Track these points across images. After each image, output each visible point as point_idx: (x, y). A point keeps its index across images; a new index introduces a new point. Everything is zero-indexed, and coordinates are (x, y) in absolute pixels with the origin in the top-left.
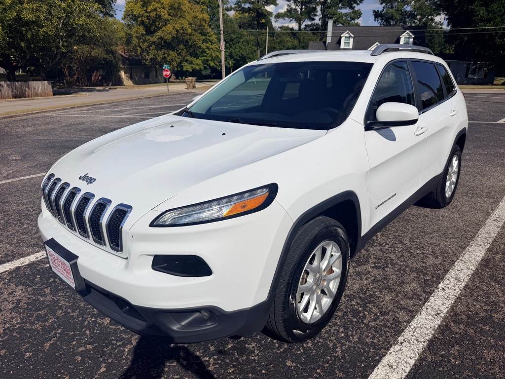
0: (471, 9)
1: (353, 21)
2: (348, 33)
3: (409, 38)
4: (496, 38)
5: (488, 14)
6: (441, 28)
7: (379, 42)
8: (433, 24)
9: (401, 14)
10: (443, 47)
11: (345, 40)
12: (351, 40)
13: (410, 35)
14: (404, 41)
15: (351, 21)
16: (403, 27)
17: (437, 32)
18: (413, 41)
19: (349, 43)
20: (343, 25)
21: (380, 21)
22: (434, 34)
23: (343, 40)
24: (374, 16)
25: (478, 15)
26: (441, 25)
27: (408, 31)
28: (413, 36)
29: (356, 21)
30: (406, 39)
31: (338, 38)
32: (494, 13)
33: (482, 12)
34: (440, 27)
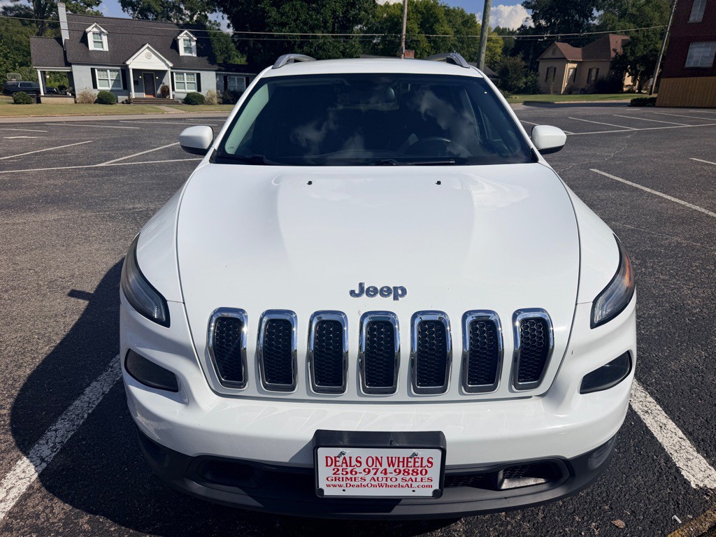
0: (261, 8)
1: (89, 9)
2: (96, 26)
3: (190, 41)
4: (296, 47)
5: (281, 17)
6: (219, 30)
7: (149, 44)
8: (207, 23)
9: (161, 6)
10: (226, 56)
11: (94, 38)
12: (105, 39)
13: (190, 37)
14: (185, 44)
15: (86, 8)
16: (177, 24)
17: (215, 35)
18: (196, 45)
19: (102, 42)
20: (75, 13)
21: (131, 12)
22: (212, 37)
23: (90, 37)
24: (120, 4)
25: (270, 17)
26: (217, 25)
27: (186, 31)
28: (195, 39)
29: (95, 9)
30: (186, 42)
31: (81, 34)
32: (287, 17)
33: (274, 13)
34: (217, 28)
